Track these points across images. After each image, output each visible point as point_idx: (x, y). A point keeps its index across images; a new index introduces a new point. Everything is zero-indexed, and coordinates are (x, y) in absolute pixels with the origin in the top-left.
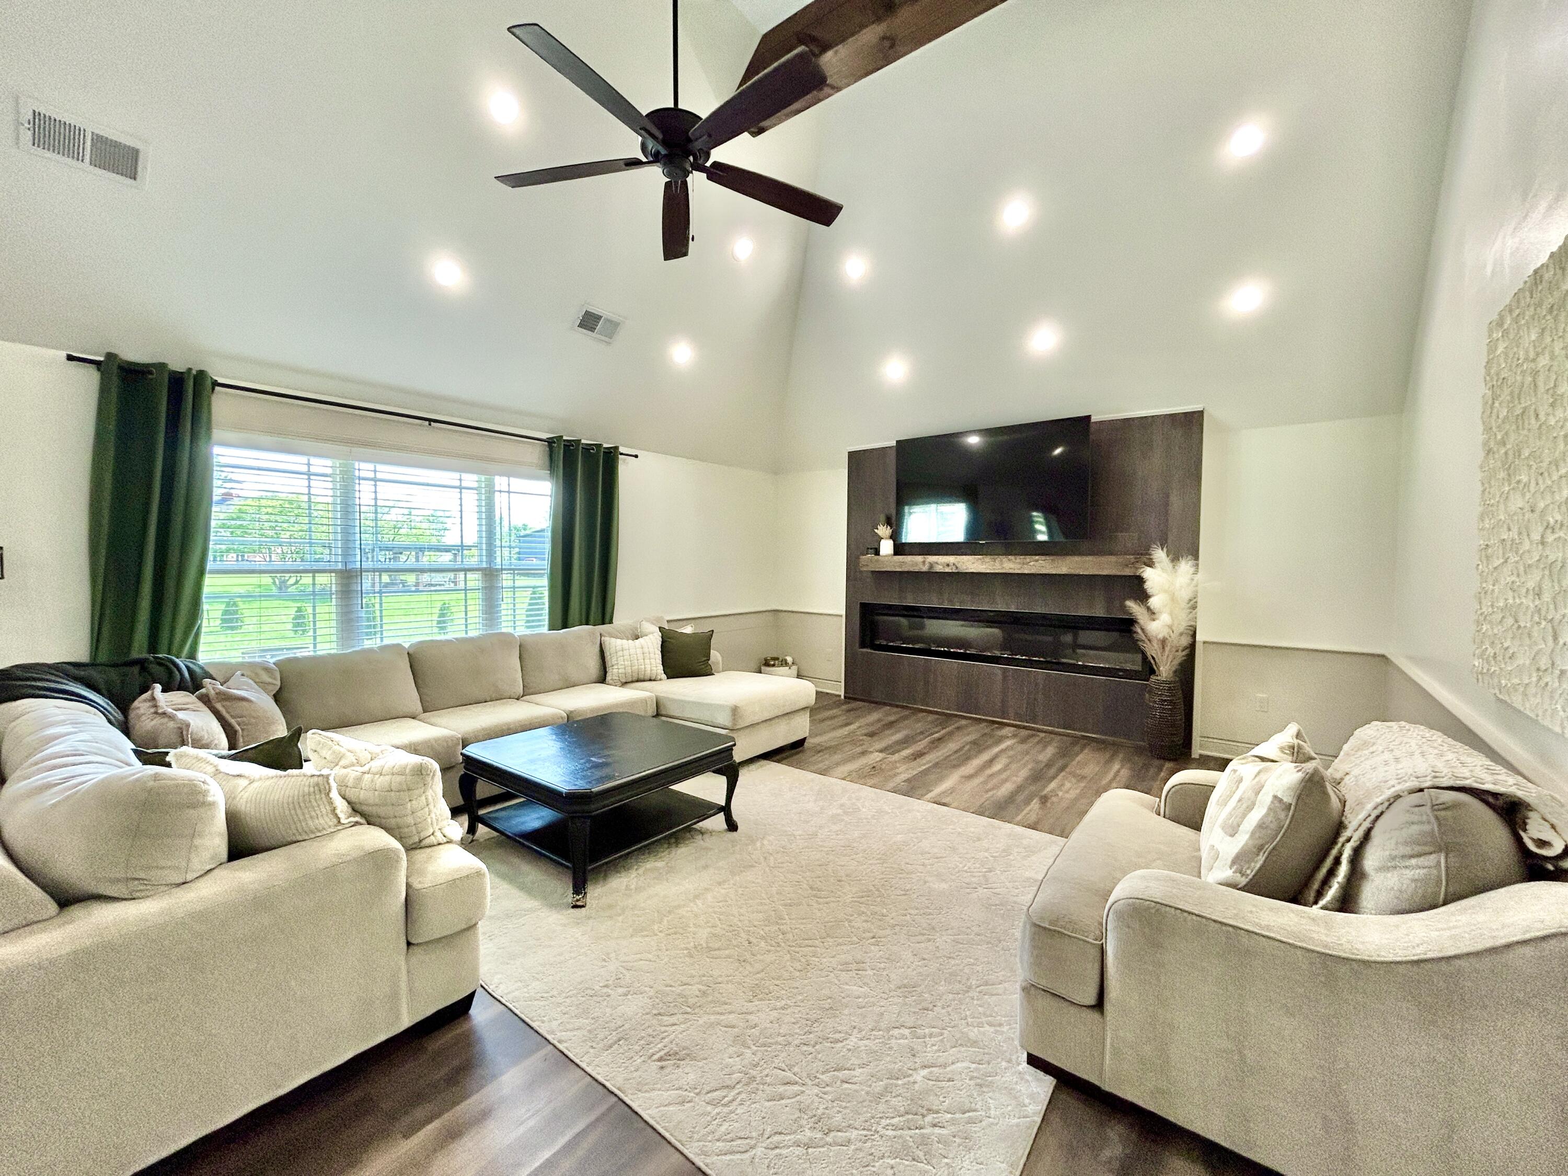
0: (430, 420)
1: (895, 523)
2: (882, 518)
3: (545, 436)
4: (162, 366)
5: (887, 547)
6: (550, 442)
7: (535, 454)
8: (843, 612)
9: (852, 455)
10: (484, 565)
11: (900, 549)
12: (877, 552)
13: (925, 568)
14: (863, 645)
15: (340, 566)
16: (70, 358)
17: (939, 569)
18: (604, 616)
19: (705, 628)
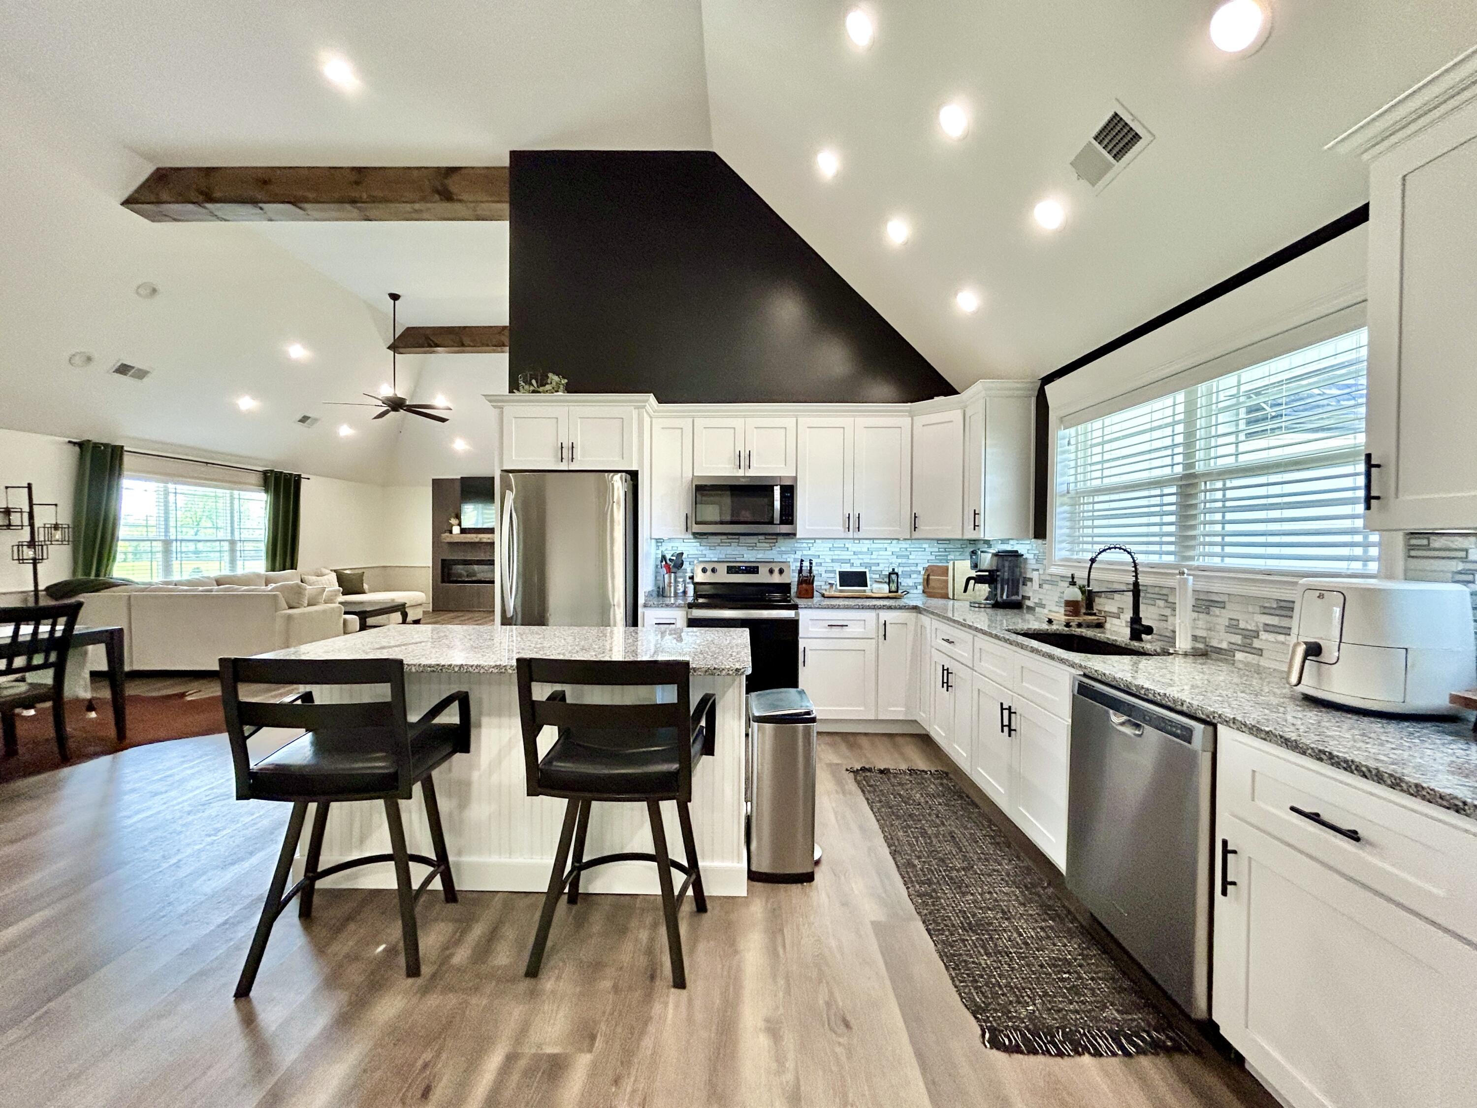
0: (207, 463)
1: (458, 517)
2: (453, 515)
3: (261, 469)
4: (89, 441)
5: (456, 530)
6: (265, 473)
7: (256, 479)
8: (431, 565)
9: (433, 480)
10: (229, 538)
11: (463, 531)
12: (451, 532)
13: (477, 540)
14: (443, 581)
15: (163, 538)
16: (70, 442)
17: (485, 540)
18: (293, 566)
19: (360, 571)
